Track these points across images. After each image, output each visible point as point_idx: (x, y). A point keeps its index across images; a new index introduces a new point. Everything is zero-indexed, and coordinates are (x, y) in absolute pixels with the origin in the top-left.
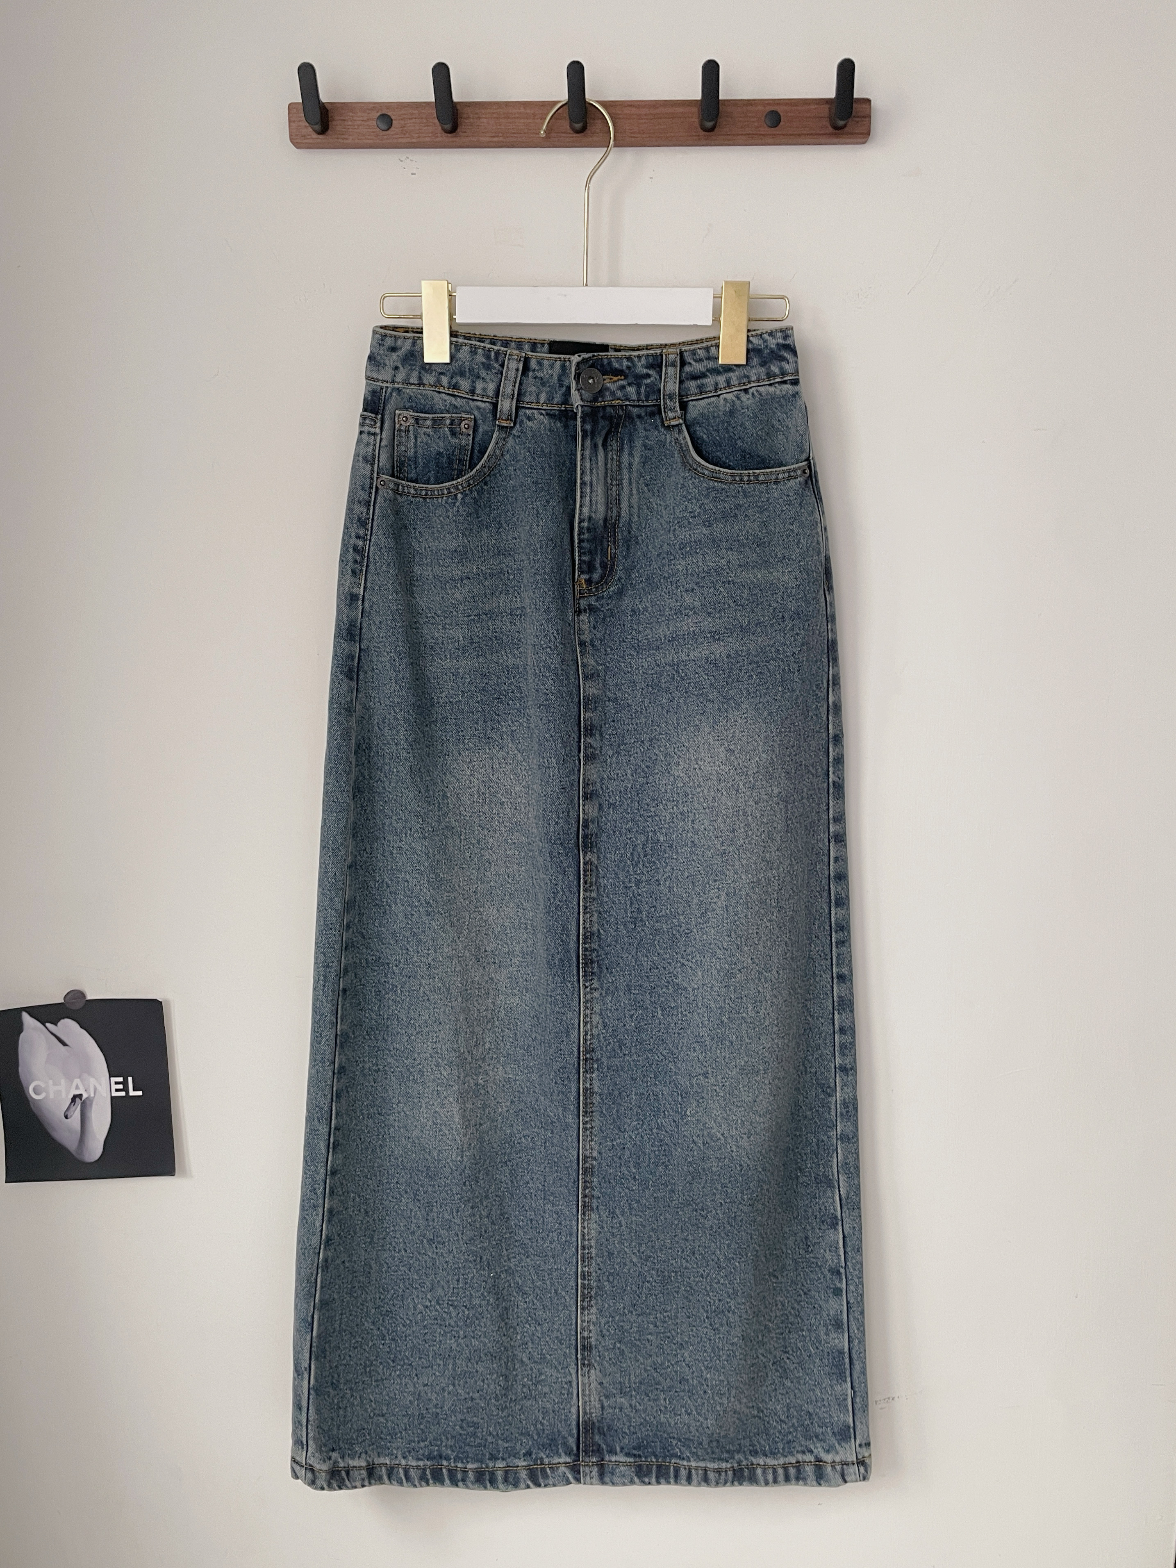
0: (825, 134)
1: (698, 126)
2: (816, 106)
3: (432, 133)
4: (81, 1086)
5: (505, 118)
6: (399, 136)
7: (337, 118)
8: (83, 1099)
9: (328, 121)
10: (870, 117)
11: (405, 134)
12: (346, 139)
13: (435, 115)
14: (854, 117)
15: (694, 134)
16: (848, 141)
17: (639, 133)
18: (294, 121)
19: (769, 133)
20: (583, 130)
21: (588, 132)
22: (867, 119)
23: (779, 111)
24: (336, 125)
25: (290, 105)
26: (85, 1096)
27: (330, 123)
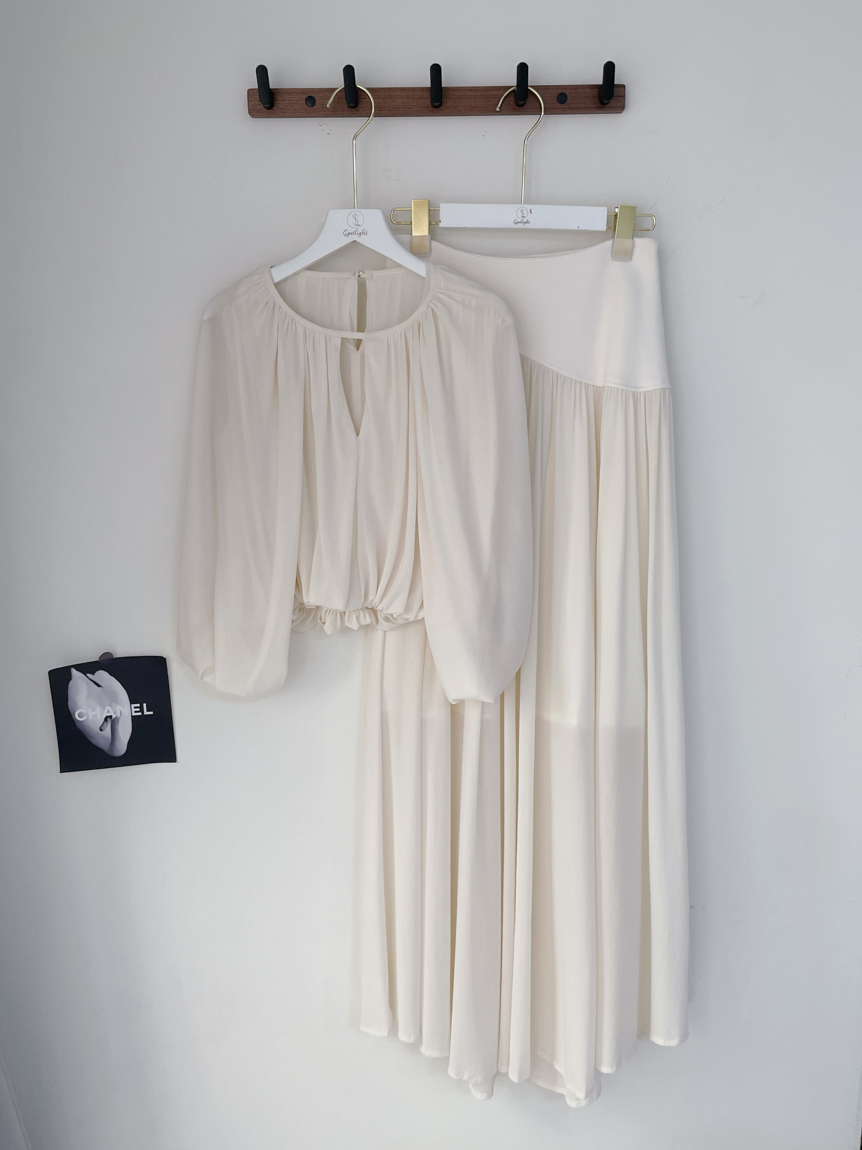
0: (595, 108)
1: (514, 103)
2: (589, 90)
3: (341, 108)
4: (110, 710)
5: (389, 98)
6: (320, 110)
7: (279, 99)
8: (113, 718)
9: (273, 100)
10: (625, 97)
11: (323, 109)
12: (285, 112)
13: (344, 97)
14: (615, 96)
15: (512, 108)
16: (611, 111)
17: (476, 108)
18: (251, 101)
19: (559, 107)
20: (440, 106)
21: (443, 107)
22: (623, 98)
23: (566, 93)
24: (280, 102)
25: (248, 90)
26: (114, 716)
27: (275, 101)
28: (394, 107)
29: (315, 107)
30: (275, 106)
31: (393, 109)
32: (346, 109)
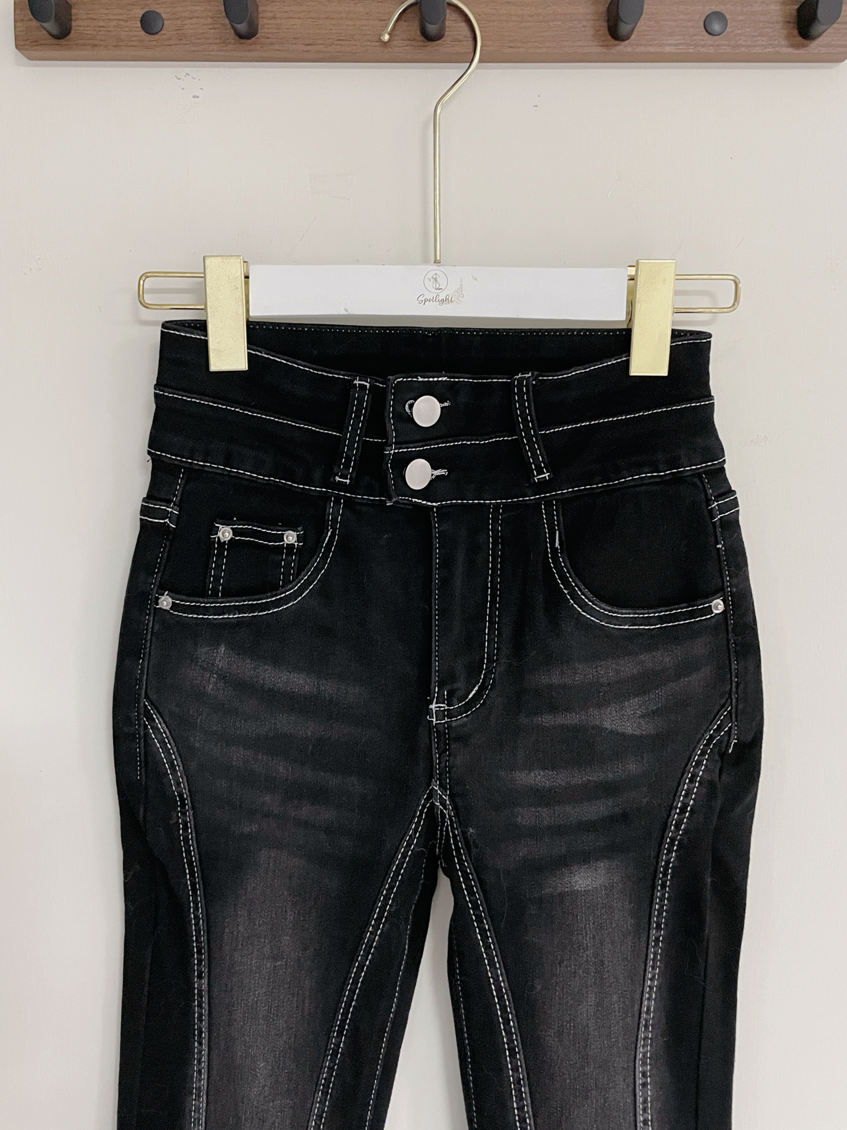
28: (339, 38)
29: (164, 34)
30: (72, 32)
31: (336, 43)
32: (230, 41)
